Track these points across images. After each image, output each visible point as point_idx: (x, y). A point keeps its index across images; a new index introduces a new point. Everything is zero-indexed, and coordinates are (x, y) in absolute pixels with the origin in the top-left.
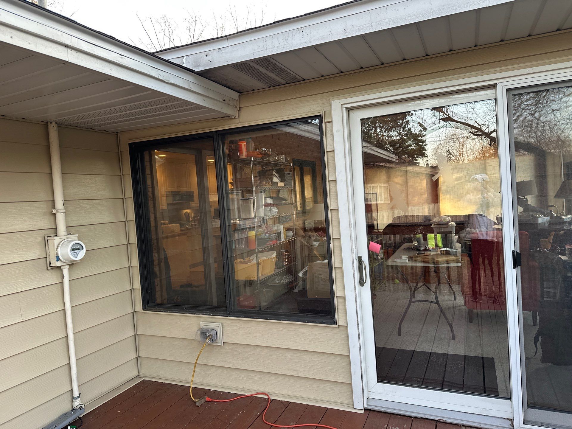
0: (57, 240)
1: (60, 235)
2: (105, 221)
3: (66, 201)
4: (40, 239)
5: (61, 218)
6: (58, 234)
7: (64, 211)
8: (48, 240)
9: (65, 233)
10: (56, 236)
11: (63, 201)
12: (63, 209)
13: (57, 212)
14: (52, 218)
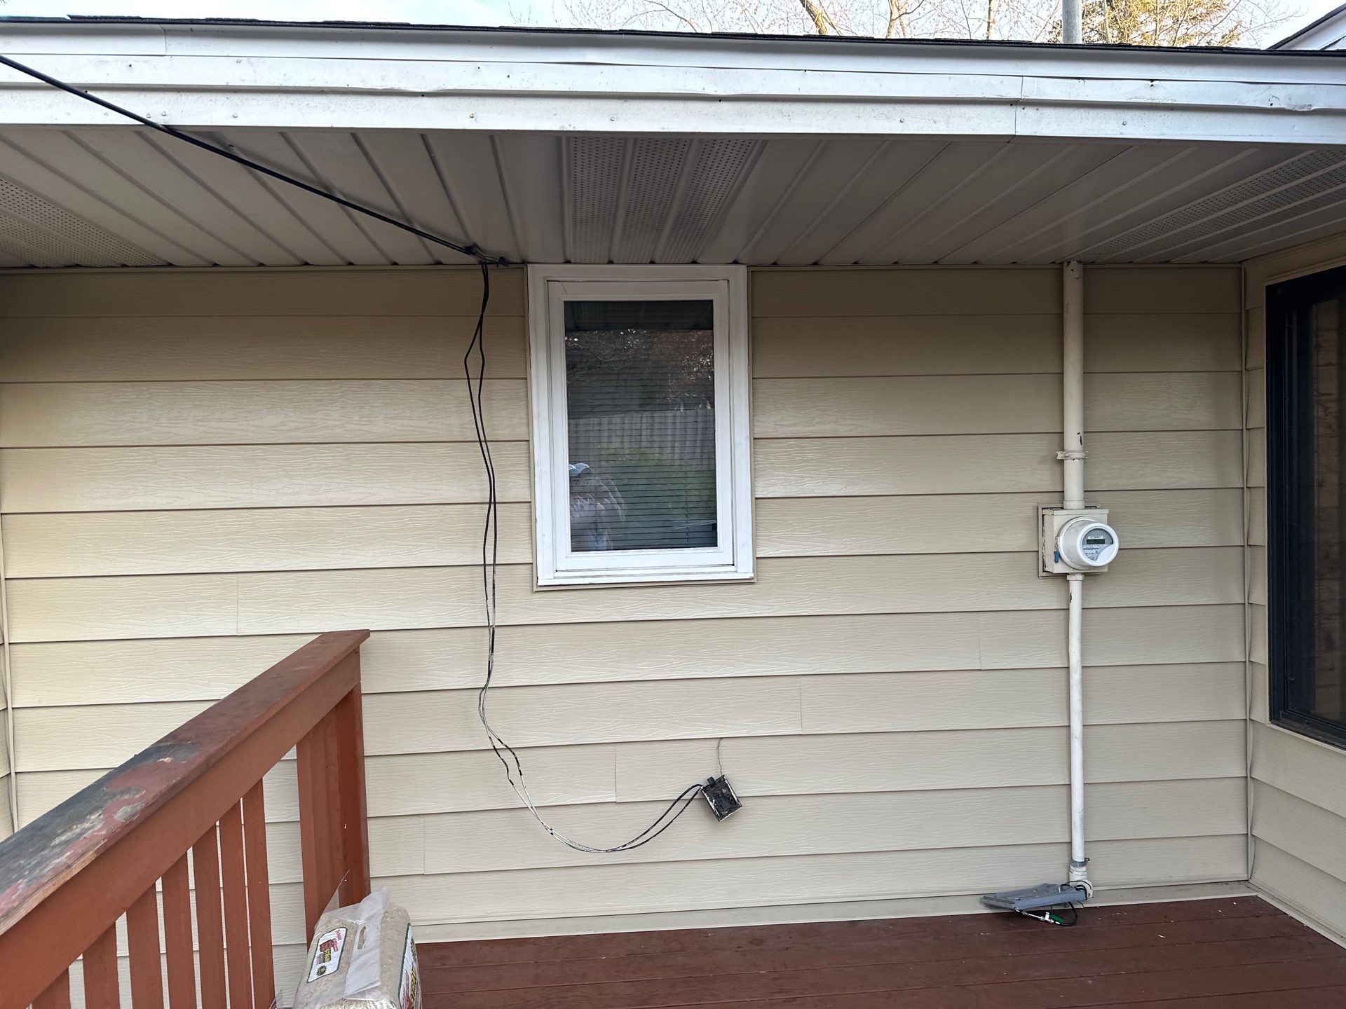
1: (1069, 508)
2: (1185, 484)
3: (1087, 433)
4: (1030, 512)
5: (1073, 471)
6: (1067, 504)
7: (1081, 455)
8: (1043, 515)
9: (1080, 504)
10: (1062, 508)
11: (1082, 434)
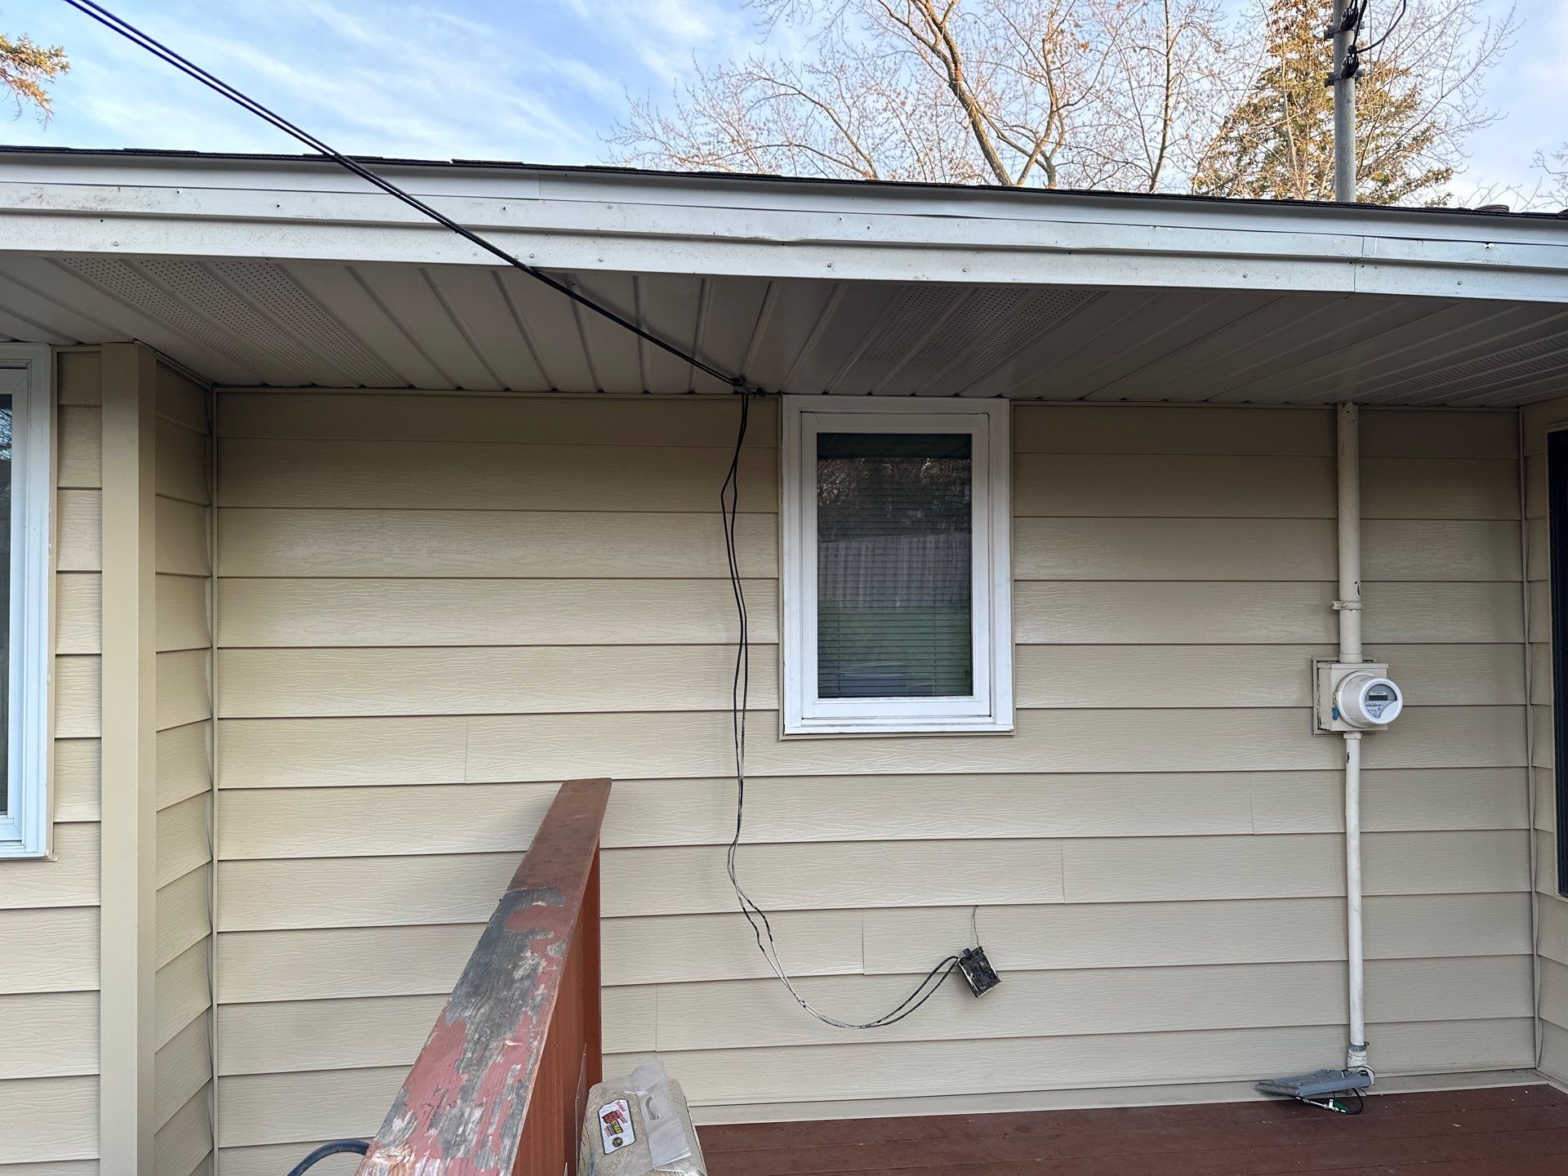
0: (1337, 672)
1: (1346, 661)
2: (1465, 638)
3: (1365, 582)
4: (1302, 666)
5: (1350, 622)
6: (1343, 658)
7: (1358, 605)
8: (1318, 669)
9: (1359, 658)
10: (1338, 662)
11: (1359, 584)
12: (1357, 602)
13: (1342, 607)
14: (1331, 621)
